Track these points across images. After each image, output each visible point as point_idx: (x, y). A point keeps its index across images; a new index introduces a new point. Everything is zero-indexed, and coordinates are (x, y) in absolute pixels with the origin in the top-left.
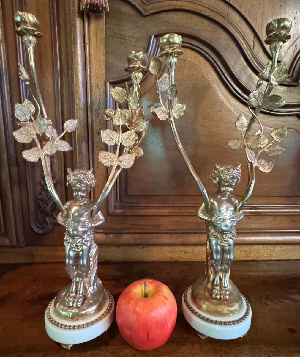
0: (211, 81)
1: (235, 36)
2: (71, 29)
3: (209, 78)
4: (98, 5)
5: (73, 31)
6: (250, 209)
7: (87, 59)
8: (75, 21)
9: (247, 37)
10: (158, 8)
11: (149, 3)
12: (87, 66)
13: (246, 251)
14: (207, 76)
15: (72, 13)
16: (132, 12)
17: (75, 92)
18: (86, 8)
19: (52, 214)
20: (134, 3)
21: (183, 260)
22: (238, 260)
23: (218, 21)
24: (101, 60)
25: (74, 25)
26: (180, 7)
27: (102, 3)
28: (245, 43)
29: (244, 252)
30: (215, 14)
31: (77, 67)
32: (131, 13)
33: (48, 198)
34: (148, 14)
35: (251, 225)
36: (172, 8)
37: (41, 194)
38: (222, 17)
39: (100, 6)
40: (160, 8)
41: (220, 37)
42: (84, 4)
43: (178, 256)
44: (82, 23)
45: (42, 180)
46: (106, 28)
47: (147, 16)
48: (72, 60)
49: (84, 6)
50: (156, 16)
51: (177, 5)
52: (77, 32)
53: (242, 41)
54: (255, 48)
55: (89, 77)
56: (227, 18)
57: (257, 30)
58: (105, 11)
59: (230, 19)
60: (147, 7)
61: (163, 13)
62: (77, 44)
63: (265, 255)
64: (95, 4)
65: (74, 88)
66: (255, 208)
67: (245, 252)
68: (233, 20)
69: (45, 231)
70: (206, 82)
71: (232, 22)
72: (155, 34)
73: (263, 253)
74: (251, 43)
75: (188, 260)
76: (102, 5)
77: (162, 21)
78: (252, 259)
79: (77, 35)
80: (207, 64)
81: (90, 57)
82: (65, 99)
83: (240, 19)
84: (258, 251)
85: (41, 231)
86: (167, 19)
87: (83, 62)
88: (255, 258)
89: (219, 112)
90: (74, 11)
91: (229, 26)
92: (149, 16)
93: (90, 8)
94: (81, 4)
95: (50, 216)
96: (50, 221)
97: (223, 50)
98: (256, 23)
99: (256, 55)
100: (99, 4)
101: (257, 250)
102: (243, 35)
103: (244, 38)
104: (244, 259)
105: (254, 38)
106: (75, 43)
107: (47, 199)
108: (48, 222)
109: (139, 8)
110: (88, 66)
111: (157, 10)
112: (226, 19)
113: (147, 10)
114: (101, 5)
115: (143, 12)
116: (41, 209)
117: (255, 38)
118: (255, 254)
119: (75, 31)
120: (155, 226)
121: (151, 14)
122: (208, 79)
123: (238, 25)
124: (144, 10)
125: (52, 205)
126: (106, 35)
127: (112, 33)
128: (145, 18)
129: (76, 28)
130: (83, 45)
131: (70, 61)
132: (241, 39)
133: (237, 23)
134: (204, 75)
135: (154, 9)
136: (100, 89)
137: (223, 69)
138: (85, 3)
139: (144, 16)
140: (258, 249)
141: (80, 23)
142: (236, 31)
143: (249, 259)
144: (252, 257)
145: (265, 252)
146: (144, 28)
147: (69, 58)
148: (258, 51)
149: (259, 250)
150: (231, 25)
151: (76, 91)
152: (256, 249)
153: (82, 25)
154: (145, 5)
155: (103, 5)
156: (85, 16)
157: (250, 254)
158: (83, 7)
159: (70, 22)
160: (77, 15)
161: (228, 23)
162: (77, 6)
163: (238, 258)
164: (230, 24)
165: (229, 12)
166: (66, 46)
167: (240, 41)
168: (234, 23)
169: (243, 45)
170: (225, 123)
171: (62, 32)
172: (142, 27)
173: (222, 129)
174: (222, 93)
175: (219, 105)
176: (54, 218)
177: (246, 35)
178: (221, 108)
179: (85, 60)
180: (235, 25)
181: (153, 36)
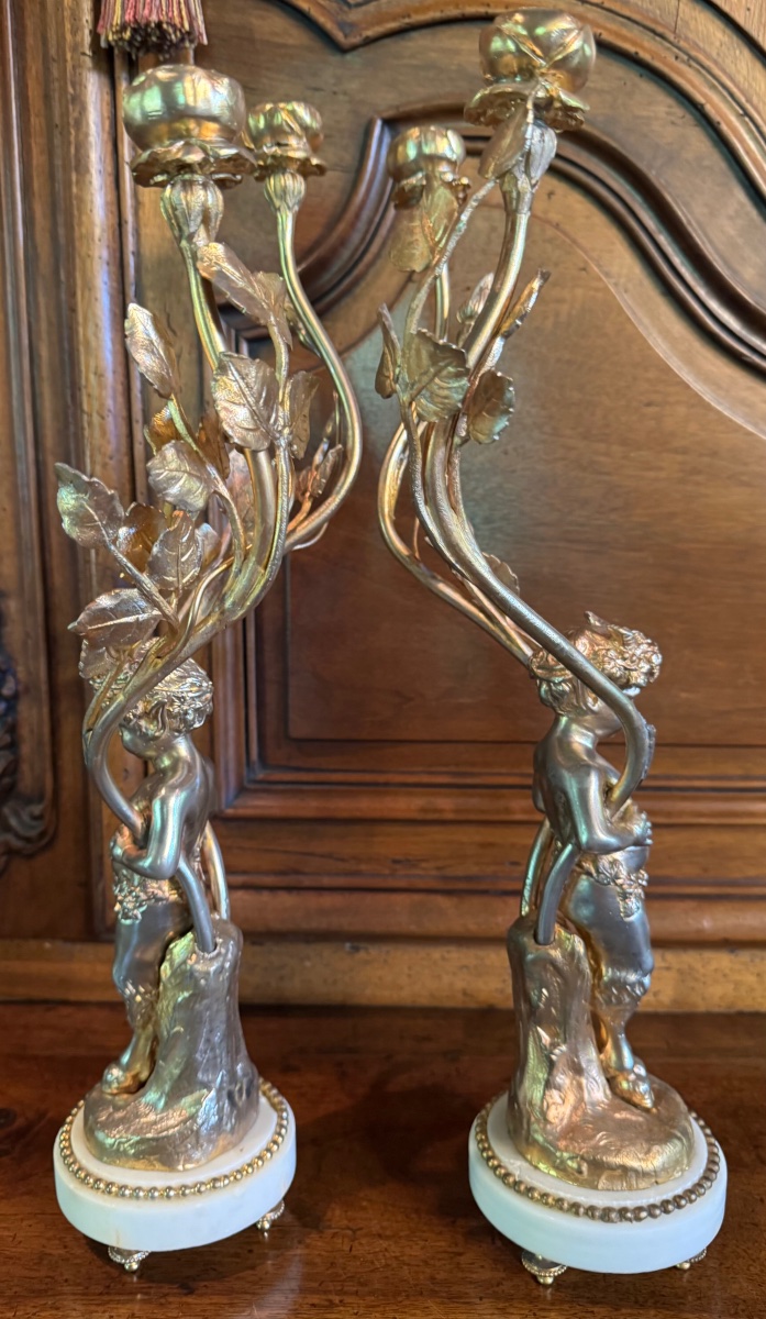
0: (616, 285)
1: (708, 107)
2: (65, 114)
3: (607, 274)
4: (165, 26)
5: (72, 122)
7: (126, 222)
8: (79, 84)
10: (394, 19)
12: (127, 247)
14: (599, 266)
15: (69, 56)
16: (295, 35)
17: (82, 349)
18: (121, 39)
20: (304, 6)
23: (637, 53)
25: (78, 100)
27: (177, 21)
28: (749, 131)
30: (622, 24)
31: (90, 253)
32: (291, 41)
34: (356, 40)
38: (652, 35)
39: (171, 30)
40: (404, 17)
41: (645, 113)
42: (112, 25)
44: (107, 89)
47: (354, 48)
48: (70, 227)
49: (113, 33)
50: (390, 45)
52: (88, 125)
53: (737, 124)
55: (133, 287)
56: (671, 37)
58: (191, 41)
59: (687, 39)
60: (354, 16)
61: (415, 35)
62: (87, 171)
64: (153, 25)
65: (77, 333)
68: (701, 45)
70: (597, 290)
71: (693, 53)
72: (388, 114)
76: (179, 26)
77: (414, 62)
79: (87, 135)
80: (599, 219)
81: (136, 214)
82: (45, 371)
83: (726, 39)
86: (433, 55)
87: (114, 232)
89: (652, 409)
90: (76, 47)
91: (684, 68)
92: (361, 50)
93: (132, 37)
94: (101, 22)
97: (657, 165)
100: (168, 23)
102: (743, 100)
103: (746, 113)
106: (81, 166)
109: (322, 19)
110: (131, 248)
111: (393, 25)
112: (670, 43)
113: (352, 25)
114: (174, 26)
115: (339, 36)
119: (80, 123)
121: (369, 42)
122: (600, 279)
123: (720, 60)
124: (341, 25)
128: (349, 57)
129: (84, 109)
130: (110, 169)
131: (61, 231)
132: (733, 119)
133: (714, 55)
134: (586, 262)
135: (381, 17)
136: (179, 334)
137: (663, 239)
138: (114, 23)
139: (343, 50)
141: (100, 88)
142: (713, 87)
146: (345, 93)
147: (61, 219)
150: (690, 66)
151: (87, 343)
153: (107, 98)
154: (346, 8)
155: (182, 25)
156: (118, 63)
158: (110, 38)
159: (64, 90)
160: (88, 62)
161: (677, 58)
162: (87, 32)
164: (683, 61)
165: (681, 15)
166: (52, 177)
167: (729, 124)
168: (701, 57)
169: (742, 141)
170: (676, 451)
171: (36, 122)
172: (335, 89)
173: (663, 475)
174: (665, 333)
175: (649, 380)
176: (7, 828)
177: (755, 100)
178: (658, 392)
179: (119, 226)
180: (707, 63)
181: (379, 123)
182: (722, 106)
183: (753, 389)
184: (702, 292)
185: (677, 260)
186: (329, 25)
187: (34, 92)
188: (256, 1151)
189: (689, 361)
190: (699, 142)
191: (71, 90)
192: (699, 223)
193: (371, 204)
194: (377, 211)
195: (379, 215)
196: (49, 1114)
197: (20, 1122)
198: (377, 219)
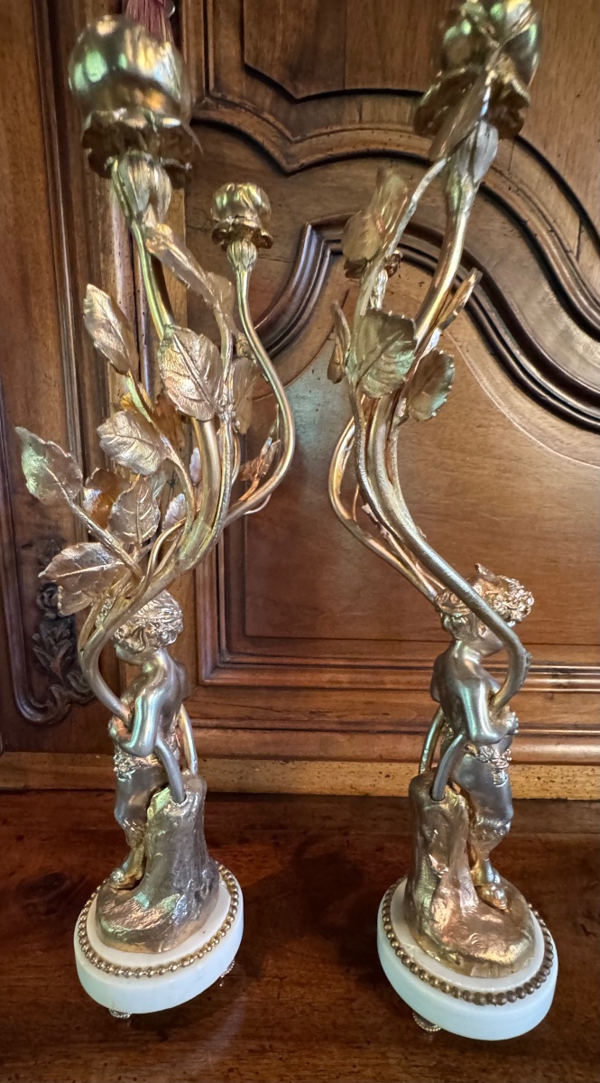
0: (461, 347)
1: (529, 224)
3: (456, 340)
5: (99, 216)
6: (554, 677)
7: (138, 290)
8: (104, 189)
9: (562, 226)
10: (321, 151)
11: (298, 138)
12: (140, 310)
13: (540, 776)
14: (451, 333)
16: (253, 161)
19: (64, 677)
20: (260, 139)
21: (382, 794)
22: (519, 798)
23: (484, 183)
24: (176, 293)
25: (104, 202)
26: (381, 147)
28: (554, 243)
29: (536, 780)
32: (251, 167)
33: (55, 640)
34: (296, 166)
35: (554, 716)
36: (361, 148)
37: (37, 630)
38: (494, 172)
40: (328, 151)
41: (487, 227)
43: (372, 783)
45: (39, 597)
46: (186, 206)
47: (294, 173)
50: (319, 172)
51: (374, 142)
52: (111, 218)
53: (547, 238)
54: (581, 256)
55: (144, 338)
56: (506, 175)
57: (588, 207)
59: (516, 176)
60: (294, 149)
61: (335, 164)
62: (110, 252)
63: (589, 788)
66: (567, 673)
67: (539, 778)
68: (525, 181)
69: (51, 717)
70: (449, 349)
71: (520, 186)
72: (315, 221)
73: (584, 783)
74: (572, 243)
75: (395, 794)
77: (334, 185)
78: (554, 796)
79: (110, 226)
82: (88, 395)
83: (542, 178)
84: (571, 778)
85: (39, 718)
86: (348, 180)
87: (130, 298)
88: (563, 795)
89: (481, 429)
91: (514, 196)
92: (298, 174)
95: (59, 683)
96: (60, 694)
97: (494, 263)
98: (587, 188)
99: (583, 277)
101: (568, 776)
102: (551, 221)
103: (553, 230)
104: (535, 795)
105: (580, 231)
106: (107, 249)
107: (52, 642)
108: (57, 695)
109: (272, 150)
110: (142, 311)
111: (320, 156)
112: (506, 178)
113: (292, 156)
115: (283, 162)
116: (38, 664)
117: (583, 228)
118: (562, 783)
119: (105, 217)
120: (311, 713)
121: (305, 168)
122: (452, 342)
123: (538, 193)
124: (287, 156)
125: (64, 656)
126: (187, 226)
127: (202, 219)
128: (288, 180)
129: (107, 207)
130: (127, 253)
132: (544, 233)
133: (533, 188)
135: (312, 151)
137: (493, 315)
139: (287, 174)
140: (571, 774)
142: (532, 211)
143: (548, 796)
144: (556, 791)
145: (587, 781)
146: (287, 206)
148: (590, 264)
149: (574, 776)
150: (518, 195)
152: (565, 773)
154: (288, 144)
157: (551, 784)
161: (510, 189)
163: (520, 793)
164: (514, 192)
165: (515, 157)
166: (89, 259)
167: (542, 236)
168: (526, 189)
169: (550, 249)
170: (495, 458)
171: (78, 220)
172: (280, 203)
173: (486, 472)
174: (491, 380)
175: (480, 411)
176: (70, 687)
177: (558, 221)
178: (486, 419)
179: (135, 294)
180: (529, 193)
181: (310, 227)
182: (538, 224)
183: (545, 418)
184: (517, 352)
185: (502, 331)
186: (276, 154)
187: (76, 198)
188: (214, 933)
189: (504, 397)
190: (521, 250)
191: (98, 193)
192: (518, 306)
193: (302, 286)
194: (307, 291)
195: (309, 293)
196: (88, 877)
197: (68, 883)
198: (307, 296)
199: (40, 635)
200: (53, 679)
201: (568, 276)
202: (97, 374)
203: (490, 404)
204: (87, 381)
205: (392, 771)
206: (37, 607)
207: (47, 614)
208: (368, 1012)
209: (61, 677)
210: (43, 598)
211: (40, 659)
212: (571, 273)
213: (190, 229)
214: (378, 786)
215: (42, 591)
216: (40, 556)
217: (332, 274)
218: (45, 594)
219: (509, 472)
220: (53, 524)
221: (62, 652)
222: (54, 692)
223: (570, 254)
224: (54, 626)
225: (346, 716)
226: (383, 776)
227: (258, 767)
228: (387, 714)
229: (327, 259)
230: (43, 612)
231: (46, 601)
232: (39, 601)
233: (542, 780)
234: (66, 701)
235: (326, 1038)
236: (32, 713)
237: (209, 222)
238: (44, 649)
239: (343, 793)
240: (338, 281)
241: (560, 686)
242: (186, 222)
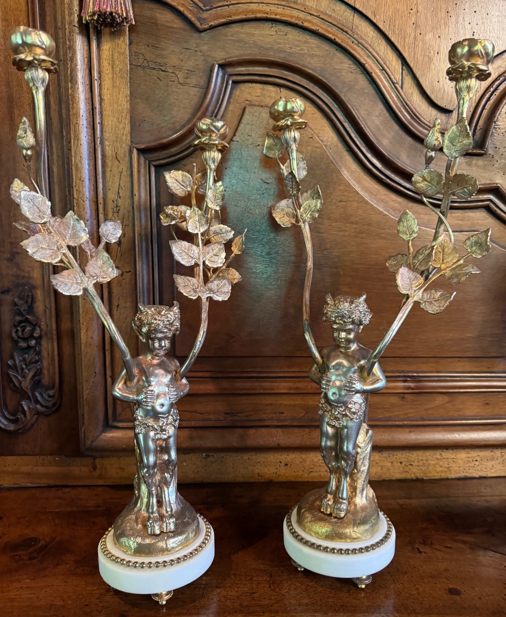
0: (326, 146)
1: (367, 65)
2: (65, 55)
3: (322, 141)
4: (114, 14)
5: (69, 58)
6: (405, 381)
7: (96, 108)
8: (72, 41)
9: (390, 66)
10: (224, 17)
11: (208, 8)
12: (96, 121)
13: (401, 461)
14: (318, 136)
15: (67, 27)
16: (177, 23)
17: (74, 168)
18: (93, 19)
19: (33, 394)
20: (181, 9)
21: (283, 479)
22: (386, 479)
23: (335, 39)
24: (122, 109)
25: (72, 48)
26: (265, 15)
28: (385, 77)
29: (399, 464)
30: (328, 25)
31: (78, 122)
32: (175, 26)
33: (26, 365)
34: (206, 26)
35: (407, 411)
36: (251, 16)
37: (12, 358)
38: (341, 31)
39: (117, 16)
40: (228, 17)
41: (339, 67)
42: (88, 13)
43: (275, 471)
44: (86, 44)
45: (15, 330)
46: (130, 52)
47: (205, 30)
48: (68, 110)
49: (89, 16)
50: (221, 30)
51: (260, 12)
52: (77, 60)
53: (379, 73)
54: (404, 86)
55: (99, 139)
56: (350, 33)
57: (406, 55)
58: (127, 23)
59: (357, 34)
60: (205, 15)
61: (233, 25)
62: (76, 82)
63: (439, 469)
64: (108, 13)
65: (72, 160)
67: (401, 463)
68: (364, 37)
69: (21, 426)
70: (318, 148)
71: (361, 41)
72: (220, 62)
73: (434, 465)
74: (397, 77)
75: (293, 479)
76: (121, 15)
77: (233, 38)
78: (413, 477)
79: (76, 65)
81: (100, 104)
83: (375, 36)
84: (425, 462)
85: (12, 427)
86: (243, 35)
87: (89, 113)
88: (420, 475)
89: (342, 203)
90: (70, 23)
91: (355, 47)
92: (208, 31)
93: (98, 19)
94: (83, 11)
95: (29, 398)
96: (29, 408)
97: (345, 90)
98: (405, 43)
99: (406, 99)
101: (422, 460)
102: (382, 63)
103: (384, 69)
104: (398, 476)
105: (402, 69)
106: (73, 80)
107: (24, 367)
108: (26, 408)
109: (190, 16)
110: (98, 121)
111: (223, 20)
112: (350, 35)
113: (204, 19)
114: (119, 14)
115: (198, 24)
116: (11, 385)
117: (404, 68)
118: (419, 466)
119: (73, 59)
121: (212, 28)
122: (319, 143)
123: (372, 45)
124: (199, 19)
125: (34, 376)
126: (131, 64)
127: (141, 61)
128: (202, 34)
129: (74, 53)
130: (87, 82)
131: (64, 112)
132: (378, 71)
133: (369, 42)
134: (312, 134)
135: (217, 17)
136: (121, 162)
137: (347, 125)
139: (200, 31)
140: (424, 458)
141: (83, 44)
142: (369, 56)
143: (409, 476)
144: (415, 472)
145: (437, 464)
146: (201, 51)
147: (63, 105)
148: (410, 91)
149: (427, 460)
150: (359, 46)
151: (76, 165)
152: (421, 458)
153: (86, 48)
154: (201, 11)
155: (123, 14)
156: (91, 31)
157: (409, 466)
158: (88, 19)
159: (65, 43)
160: (77, 30)
161: (352, 42)
162: (76, 15)
163: (388, 475)
164: (356, 44)
165: (355, 22)
167: (376, 73)
168: (364, 43)
169: (382, 81)
170: (352, 223)
172: (196, 49)
173: (347, 234)
174: (348, 168)
175: (341, 190)
176: (37, 402)
177: (388, 63)
178: (344, 196)
179: (93, 109)
180: (366, 45)
181: (217, 66)
182: (373, 65)
183: (387, 195)
185: (353, 135)
186: (193, 19)
189: (358, 181)
190: (363, 81)
191: (68, 43)
192: (363, 118)
193: (213, 104)
194: (216, 107)
195: (217, 109)
196: (57, 539)
197: (42, 543)
198: (216, 111)
199: (14, 361)
200: (23, 395)
201: (395, 98)
202: (63, 164)
203: (348, 185)
204: (55, 169)
205: (289, 461)
206: (12, 338)
207: (20, 344)
208: (265, 598)
209: (30, 394)
210: (17, 331)
211: (14, 380)
212: (398, 97)
213: (133, 66)
214: (278, 473)
215: (16, 326)
216: (15, 300)
217: (233, 96)
218: (19, 329)
219: (363, 233)
220: (27, 274)
221: (31, 374)
222: (24, 405)
223: (397, 85)
224: (26, 353)
225: (251, 415)
226: (283, 465)
227: (185, 461)
228: (283, 413)
229: (230, 87)
230: (17, 342)
231: (20, 333)
232: (14, 335)
233: (404, 463)
234: (34, 412)
235: (236, 612)
236: (6, 423)
237: (146, 61)
238: (17, 371)
239: (252, 480)
240: (237, 100)
241: (409, 388)
242: (130, 61)
